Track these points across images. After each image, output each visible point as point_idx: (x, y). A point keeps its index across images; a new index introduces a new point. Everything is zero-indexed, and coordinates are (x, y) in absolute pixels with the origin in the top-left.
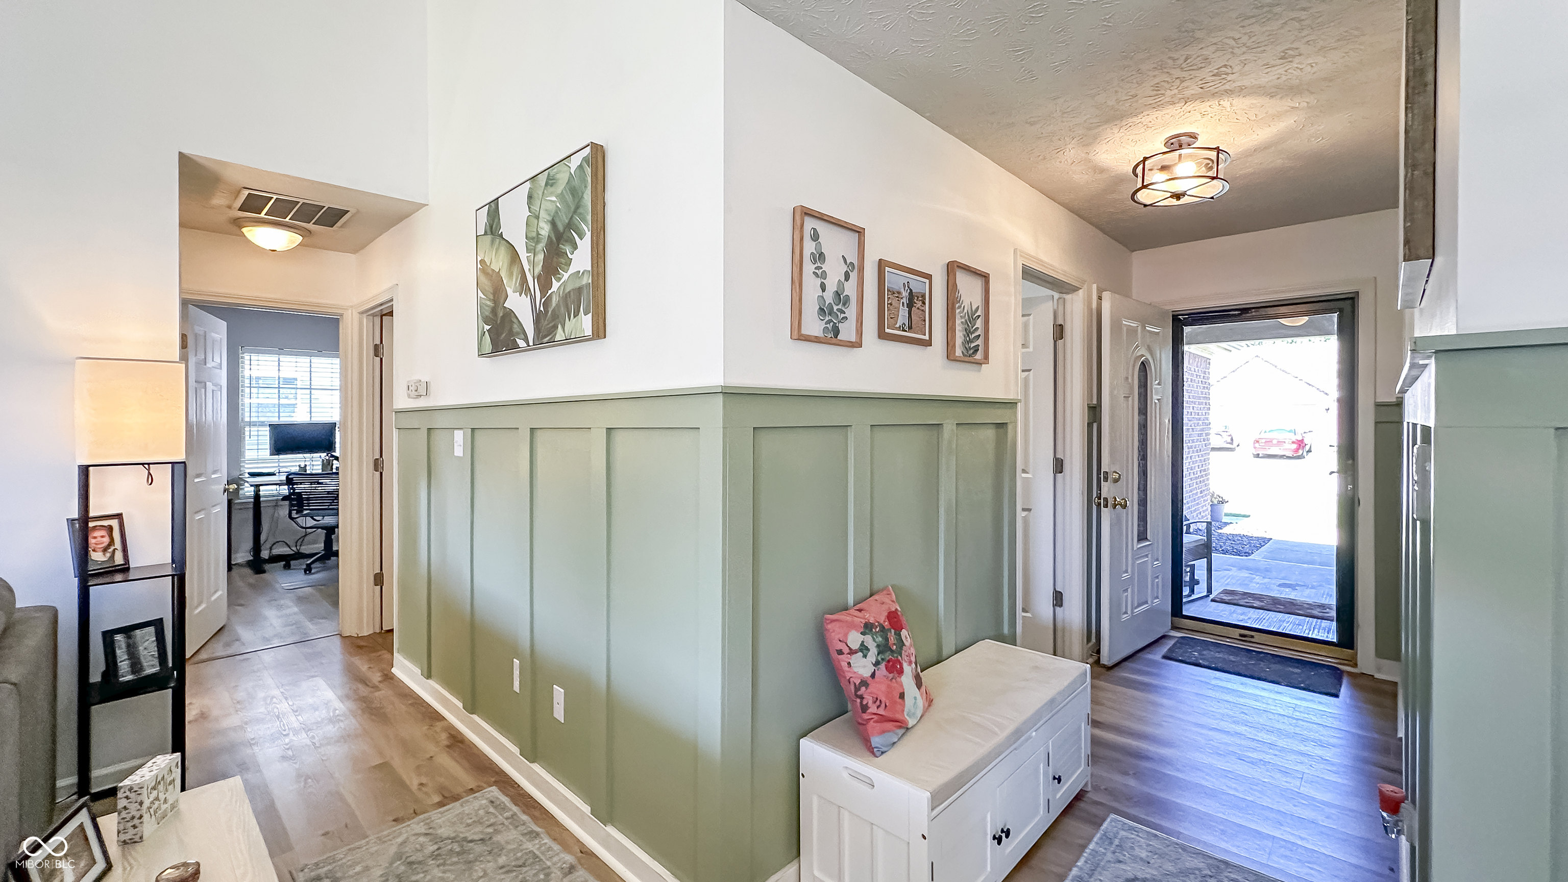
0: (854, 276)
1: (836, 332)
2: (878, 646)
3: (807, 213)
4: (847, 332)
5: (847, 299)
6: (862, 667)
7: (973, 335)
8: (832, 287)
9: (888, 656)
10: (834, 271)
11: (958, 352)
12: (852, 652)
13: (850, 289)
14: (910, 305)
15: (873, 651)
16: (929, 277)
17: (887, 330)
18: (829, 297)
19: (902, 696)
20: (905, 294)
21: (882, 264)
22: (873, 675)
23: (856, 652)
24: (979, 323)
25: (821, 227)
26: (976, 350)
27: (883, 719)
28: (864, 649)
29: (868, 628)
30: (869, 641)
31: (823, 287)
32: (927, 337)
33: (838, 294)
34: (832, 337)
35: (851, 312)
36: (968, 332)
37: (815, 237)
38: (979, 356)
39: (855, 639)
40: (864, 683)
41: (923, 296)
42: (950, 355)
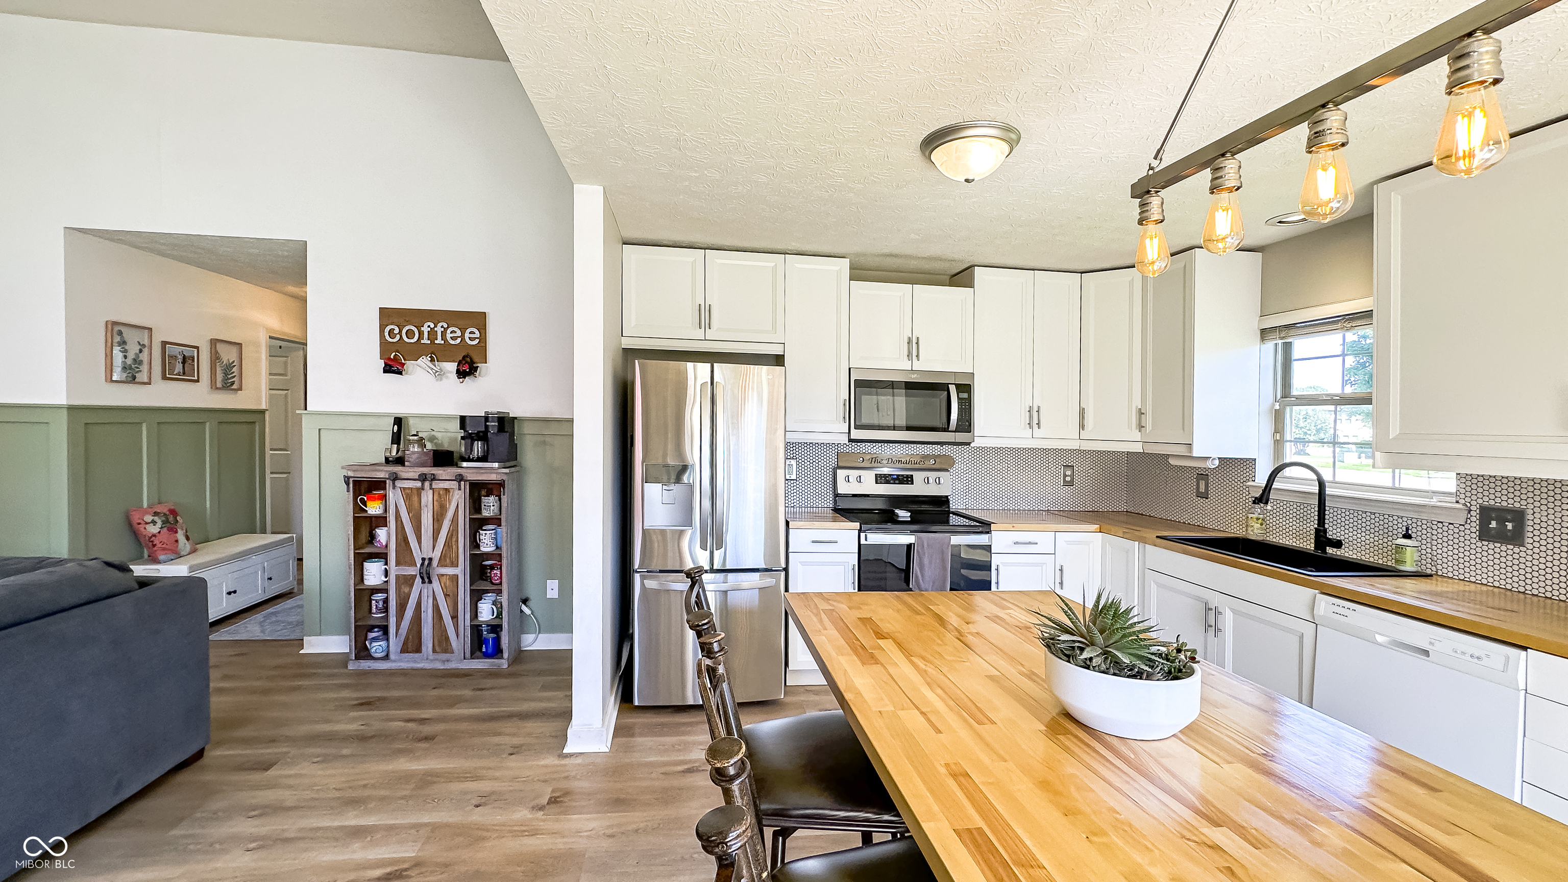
0: (146, 351)
1: (134, 378)
2: (162, 521)
3: (115, 323)
4: (142, 377)
5: (141, 361)
6: (153, 529)
7: (230, 376)
8: (131, 356)
9: (168, 525)
10: (133, 349)
11: (219, 385)
12: (147, 523)
13: (144, 357)
14: (184, 362)
15: (159, 524)
16: (197, 348)
17: (168, 376)
18: (129, 361)
19: (177, 541)
20: (180, 357)
21: (164, 344)
22: (159, 532)
23: (149, 523)
24: (234, 369)
25: (123, 329)
26: (233, 383)
27: (164, 549)
28: (154, 522)
29: (156, 514)
30: (156, 518)
31: (125, 357)
32: (196, 378)
33: (134, 360)
34: (133, 380)
35: (145, 368)
36: (226, 374)
37: (120, 333)
38: (234, 387)
39: (149, 518)
40: (154, 535)
41: (193, 358)
42: (213, 386)
